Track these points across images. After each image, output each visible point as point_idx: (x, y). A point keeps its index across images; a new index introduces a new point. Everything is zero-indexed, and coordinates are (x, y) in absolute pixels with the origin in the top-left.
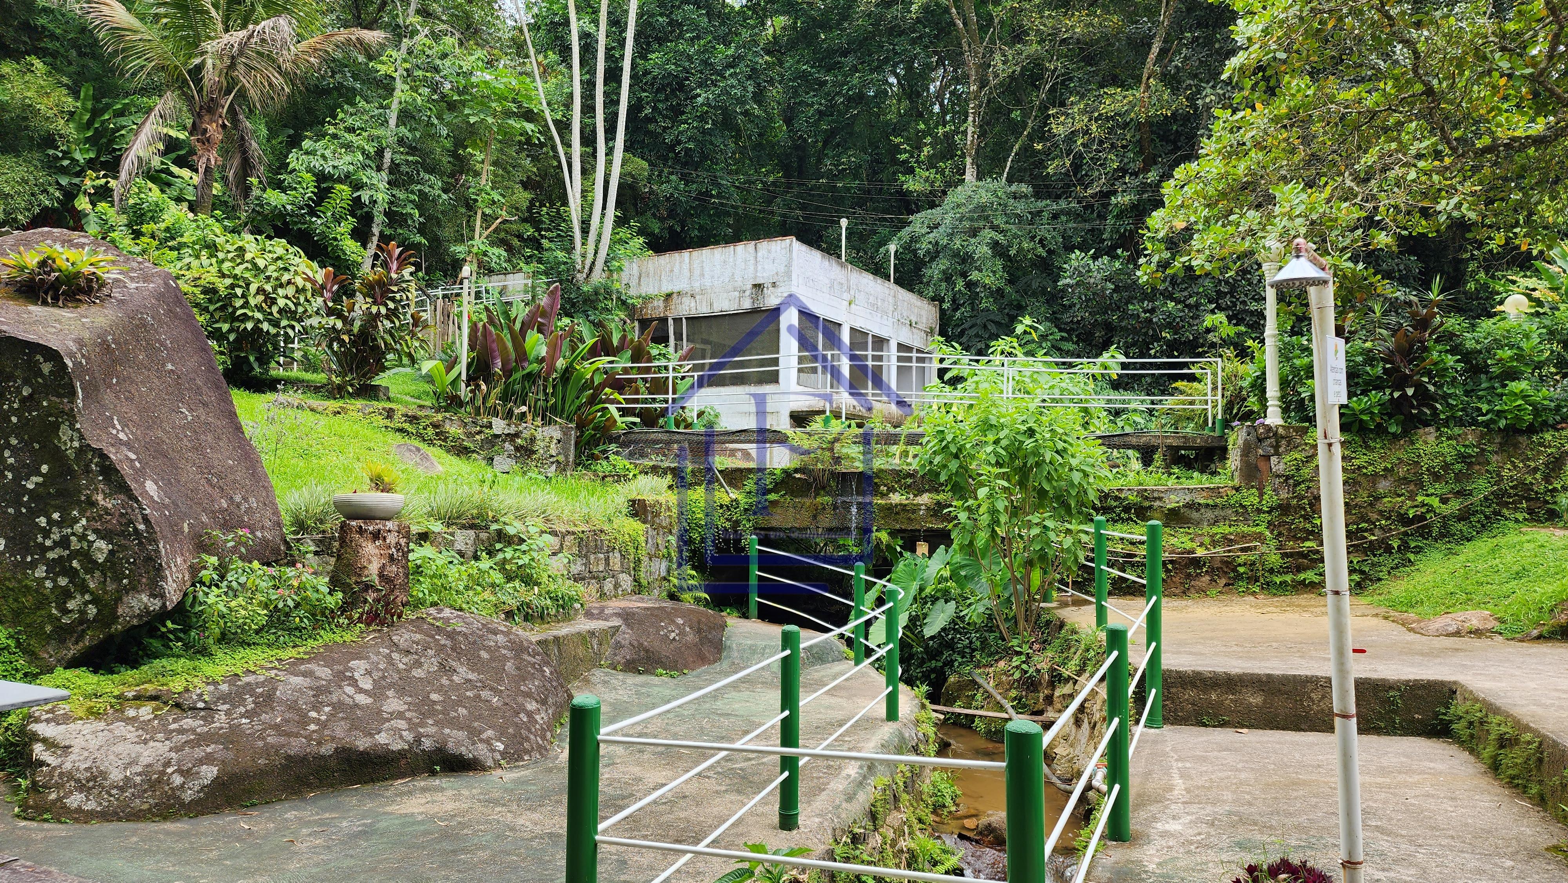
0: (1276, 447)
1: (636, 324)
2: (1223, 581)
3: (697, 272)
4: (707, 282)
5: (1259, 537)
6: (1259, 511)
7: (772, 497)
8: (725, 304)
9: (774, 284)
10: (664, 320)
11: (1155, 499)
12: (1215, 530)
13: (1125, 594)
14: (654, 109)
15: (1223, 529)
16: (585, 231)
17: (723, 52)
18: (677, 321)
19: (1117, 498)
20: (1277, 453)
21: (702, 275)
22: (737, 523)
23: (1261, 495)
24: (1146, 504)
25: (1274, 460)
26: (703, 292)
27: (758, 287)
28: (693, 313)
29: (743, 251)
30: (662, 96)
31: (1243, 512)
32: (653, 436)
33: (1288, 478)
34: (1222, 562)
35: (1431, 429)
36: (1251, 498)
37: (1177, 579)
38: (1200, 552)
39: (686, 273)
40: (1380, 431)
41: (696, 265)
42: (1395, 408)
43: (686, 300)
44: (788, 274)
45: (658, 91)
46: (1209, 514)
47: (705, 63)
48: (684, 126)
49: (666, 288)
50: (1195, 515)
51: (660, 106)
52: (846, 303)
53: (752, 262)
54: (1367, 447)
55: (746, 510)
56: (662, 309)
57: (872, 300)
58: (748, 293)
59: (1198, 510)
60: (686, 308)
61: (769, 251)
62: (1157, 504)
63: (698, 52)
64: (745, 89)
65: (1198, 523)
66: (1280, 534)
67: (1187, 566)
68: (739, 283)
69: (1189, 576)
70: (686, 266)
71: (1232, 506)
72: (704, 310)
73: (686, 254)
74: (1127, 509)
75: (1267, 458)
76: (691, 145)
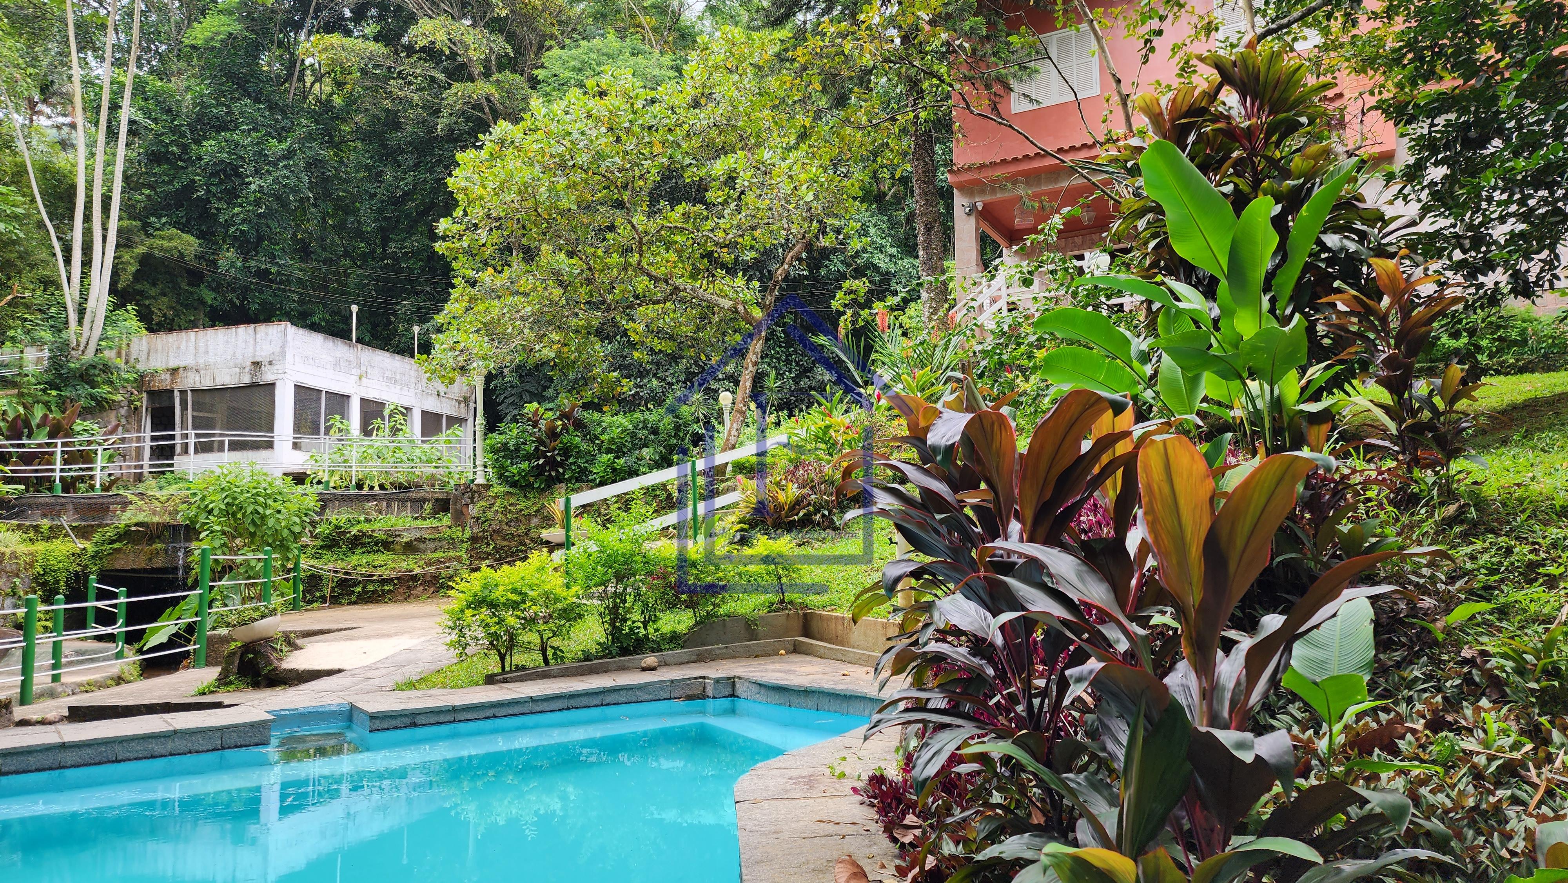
0: (472, 498)
1: (144, 395)
2: (432, 590)
3: (202, 350)
4: (211, 359)
5: (459, 559)
6: (462, 541)
7: (117, 545)
8: (227, 378)
9: (270, 363)
10: (172, 391)
11: (396, 536)
12: (434, 555)
13: (366, 603)
14: (208, 191)
15: (440, 554)
16: (81, 312)
17: (276, 147)
18: (183, 393)
19: (371, 536)
20: (472, 502)
21: (207, 352)
22: (86, 566)
23: (463, 530)
24: (391, 539)
25: (471, 506)
26: (207, 367)
27: (256, 364)
28: (198, 386)
29: (243, 332)
30: (216, 181)
31: (453, 543)
32: (41, 500)
33: (478, 519)
34: (432, 577)
35: (563, 485)
36: (457, 533)
37: (401, 590)
38: (417, 571)
39: (192, 349)
40: (530, 486)
41: (201, 344)
42: (539, 471)
43: (192, 375)
44: (283, 354)
45: (212, 175)
46: (431, 545)
47: (260, 153)
48: (237, 210)
49: (172, 364)
50: (422, 546)
51: (214, 189)
52: (356, 378)
53: (252, 342)
54: (525, 497)
55: (93, 557)
56: (168, 382)
57: (388, 374)
58: (247, 370)
59: (424, 542)
60: (191, 381)
61: (267, 334)
62: (397, 539)
63: (253, 144)
64: (299, 179)
65: (424, 552)
66: (471, 556)
67: (408, 581)
68: (240, 361)
69: (409, 588)
70: (192, 344)
71: (445, 539)
72: (207, 384)
73: (192, 334)
74: (376, 544)
75: (467, 505)
76: (244, 228)
